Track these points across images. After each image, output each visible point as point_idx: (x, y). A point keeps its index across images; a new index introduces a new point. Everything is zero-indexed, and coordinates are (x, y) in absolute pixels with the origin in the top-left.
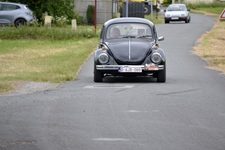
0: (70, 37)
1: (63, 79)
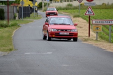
1: (8, 50)
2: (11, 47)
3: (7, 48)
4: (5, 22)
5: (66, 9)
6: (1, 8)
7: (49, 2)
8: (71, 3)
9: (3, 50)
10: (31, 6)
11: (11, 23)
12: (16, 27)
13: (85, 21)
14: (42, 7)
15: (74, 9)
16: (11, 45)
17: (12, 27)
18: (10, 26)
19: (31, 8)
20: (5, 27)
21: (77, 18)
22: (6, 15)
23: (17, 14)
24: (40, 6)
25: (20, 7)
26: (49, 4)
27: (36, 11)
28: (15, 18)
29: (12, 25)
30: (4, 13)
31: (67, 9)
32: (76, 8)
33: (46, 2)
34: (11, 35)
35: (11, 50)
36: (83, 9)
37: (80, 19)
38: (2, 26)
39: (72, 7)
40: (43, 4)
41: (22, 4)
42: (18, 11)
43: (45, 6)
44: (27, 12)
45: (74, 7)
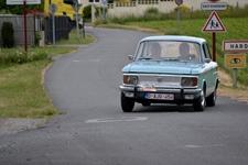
4: (18, 52)
5: (145, 19)
6: (6, 20)
7: (106, 6)
8: (155, 6)
10: (69, 14)
11: (32, 53)
15: (162, 19)
18: (30, 61)
19: (69, 18)
20: (20, 63)
22: (16, 36)
23: (42, 34)
24: (87, 14)
25: (47, 18)
26: (106, 10)
27: (81, 27)
28: (37, 42)
29: (36, 59)
30: (13, 31)
31: (146, 21)
32: (165, 17)
33: (99, 4)
38: (13, 61)
39: (157, 16)
40: (93, 11)
43: (97, 14)
44: (61, 29)
45: (163, 14)
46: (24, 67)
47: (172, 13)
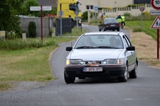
0: (22, 47)
1: (45, 79)
2: (49, 75)
3: (43, 77)
4: (37, 40)
6: (31, 21)
7: (97, 12)
8: (129, 12)
9: (39, 80)
10: (73, 17)
11: (46, 41)
12: (53, 47)
13: (150, 37)
14: (87, 18)
15: (133, 20)
16: (49, 72)
17: (48, 47)
18: (44, 46)
19: (72, 19)
20: (38, 47)
21: (139, 33)
22: (38, 30)
23: (54, 29)
24: (85, 17)
25: (57, 19)
26: (97, 14)
27: (80, 25)
28: (50, 34)
29: (48, 45)
30: (35, 27)
32: (135, 19)
33: (93, 11)
34: (48, 58)
35: (49, 79)
36: (146, 20)
37: (143, 34)
38: (34, 46)
39: (130, 18)
40: (89, 15)
41: (61, 15)
42: (54, 25)
43: (91, 17)
44: (67, 26)
45: (133, 17)
46: (40, 50)
47: (139, 16)
